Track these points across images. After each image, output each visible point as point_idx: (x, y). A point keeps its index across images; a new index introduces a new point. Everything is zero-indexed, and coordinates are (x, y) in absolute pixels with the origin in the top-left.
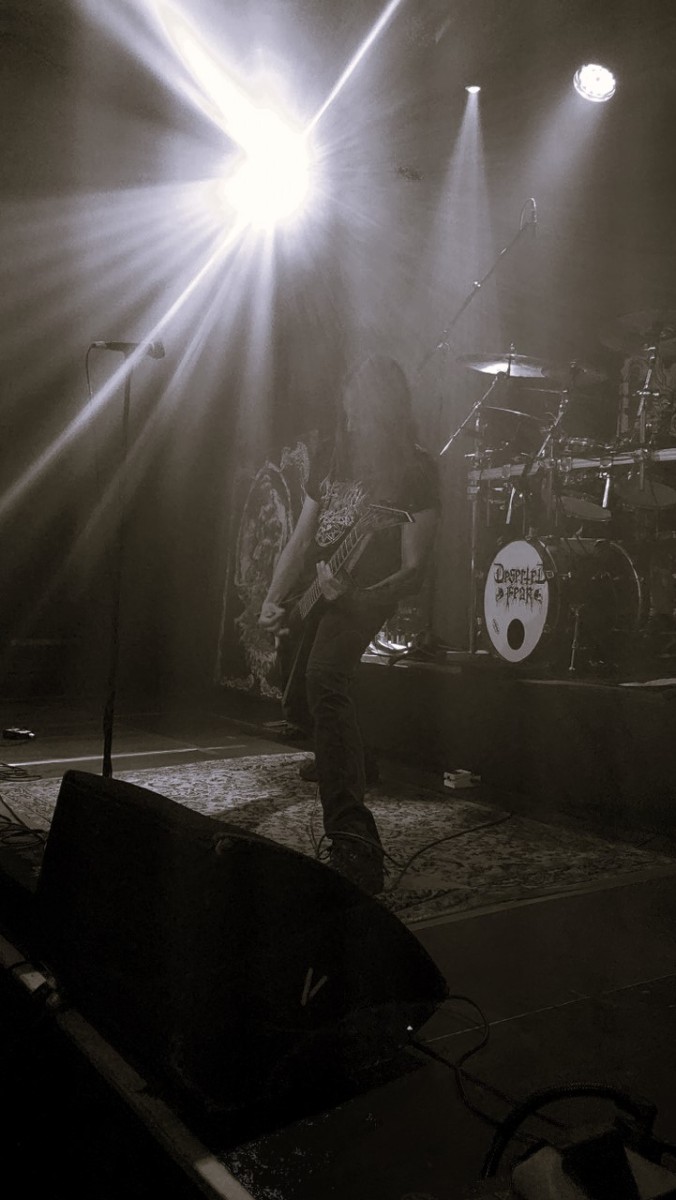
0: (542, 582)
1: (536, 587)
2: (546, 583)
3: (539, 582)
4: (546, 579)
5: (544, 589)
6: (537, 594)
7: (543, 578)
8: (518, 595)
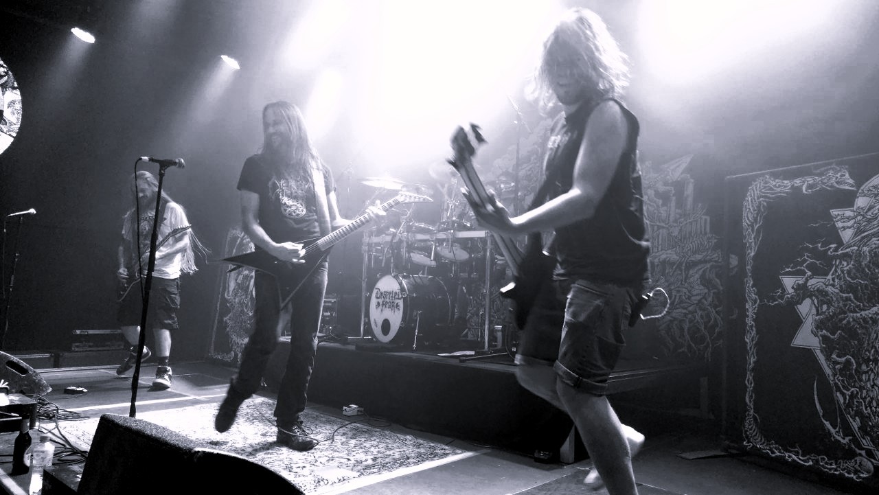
0: (400, 299)
1: (397, 301)
2: (402, 300)
3: (398, 299)
4: (402, 297)
5: (401, 303)
6: (397, 305)
7: (400, 296)
8: (387, 306)
